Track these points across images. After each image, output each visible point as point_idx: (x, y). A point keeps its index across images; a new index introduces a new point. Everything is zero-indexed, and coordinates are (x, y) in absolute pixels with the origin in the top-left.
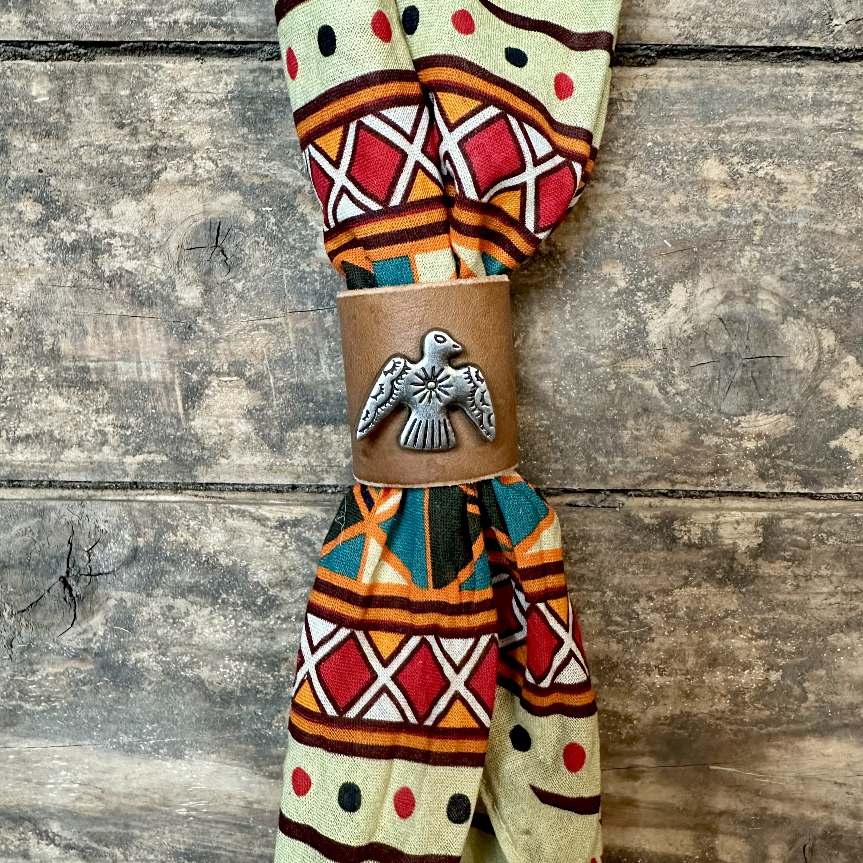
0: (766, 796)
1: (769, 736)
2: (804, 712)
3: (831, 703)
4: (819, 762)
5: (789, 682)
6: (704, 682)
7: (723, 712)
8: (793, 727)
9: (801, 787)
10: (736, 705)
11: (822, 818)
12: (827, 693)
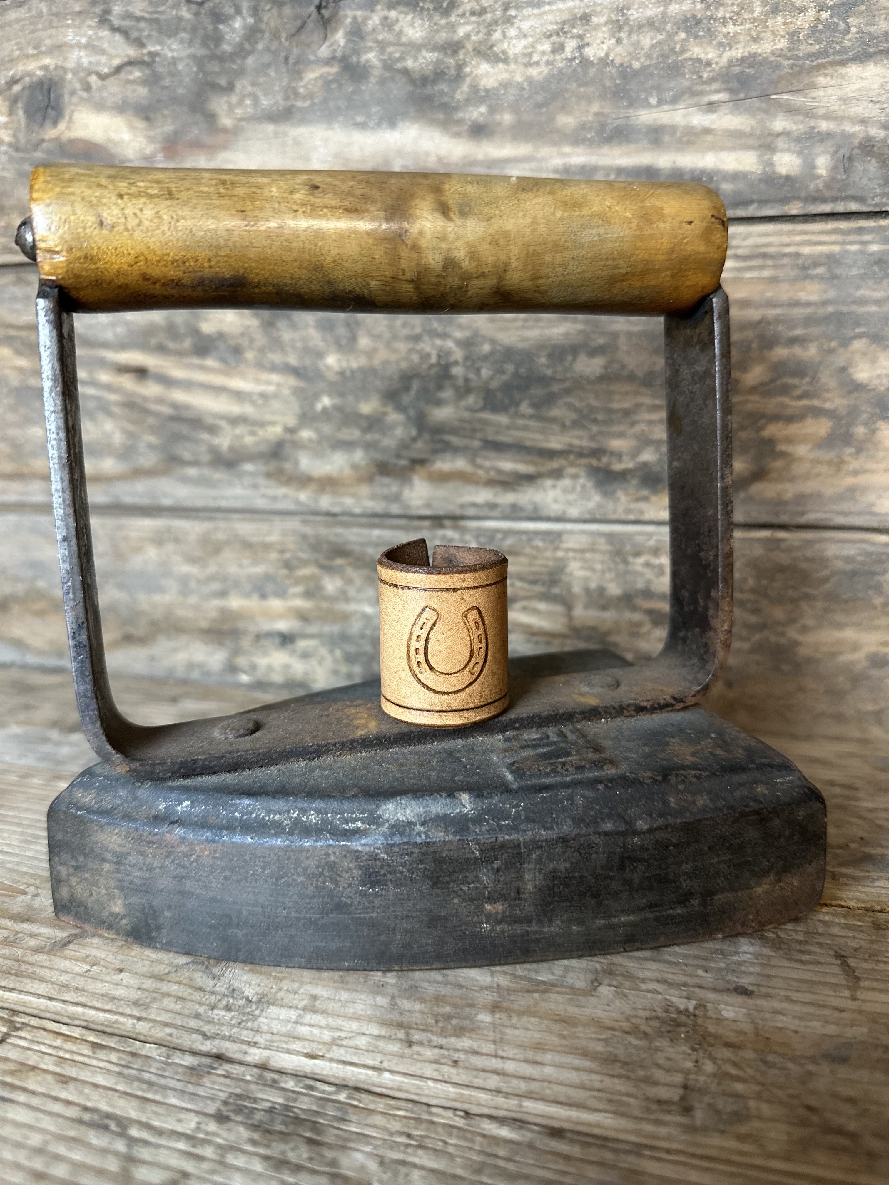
0: (815, 117)
1: (819, 67)
2: (847, 44)
3: (870, 34)
4: (860, 84)
5: (836, 20)
6: (767, 27)
7: (782, 50)
8: (837, 57)
9: (843, 107)
10: (792, 43)
11: (859, 132)
12: (867, 24)
